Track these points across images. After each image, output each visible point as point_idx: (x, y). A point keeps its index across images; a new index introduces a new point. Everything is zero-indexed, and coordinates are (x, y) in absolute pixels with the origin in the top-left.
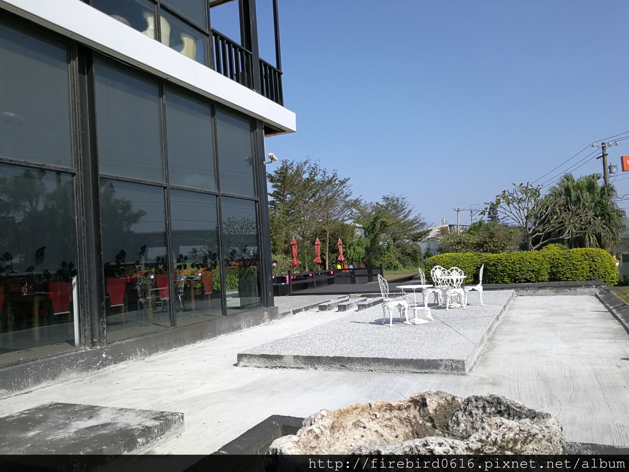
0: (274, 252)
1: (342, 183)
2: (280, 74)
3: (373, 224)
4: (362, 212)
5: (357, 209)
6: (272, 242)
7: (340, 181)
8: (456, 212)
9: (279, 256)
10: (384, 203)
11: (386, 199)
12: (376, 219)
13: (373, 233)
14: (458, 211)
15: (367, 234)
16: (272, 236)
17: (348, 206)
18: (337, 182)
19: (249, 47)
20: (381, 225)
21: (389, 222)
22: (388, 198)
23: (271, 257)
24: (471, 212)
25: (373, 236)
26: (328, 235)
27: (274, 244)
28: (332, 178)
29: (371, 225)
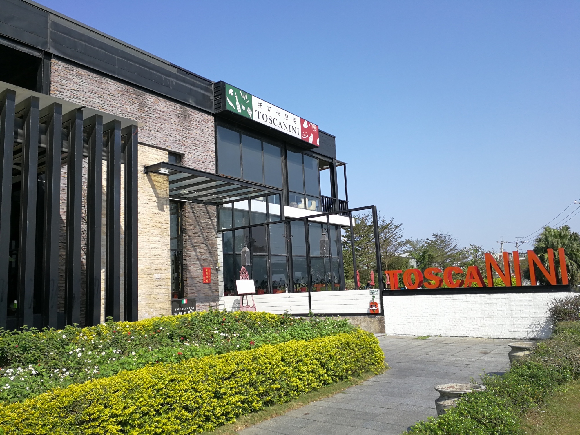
0: (347, 278)
1: (397, 227)
2: (347, 203)
3: (423, 257)
4: (414, 247)
5: (410, 245)
6: (345, 271)
7: (395, 226)
8: (500, 244)
9: (350, 281)
10: (434, 239)
11: (436, 236)
12: (425, 252)
13: (423, 263)
14: (502, 243)
15: (419, 264)
16: (345, 267)
17: (400, 244)
18: (393, 226)
19: (335, 197)
20: (429, 258)
21: (435, 254)
22: (437, 235)
23: (344, 281)
24: (517, 244)
25: (423, 266)
26: (386, 266)
27: (347, 272)
28: (389, 224)
29: (421, 257)
